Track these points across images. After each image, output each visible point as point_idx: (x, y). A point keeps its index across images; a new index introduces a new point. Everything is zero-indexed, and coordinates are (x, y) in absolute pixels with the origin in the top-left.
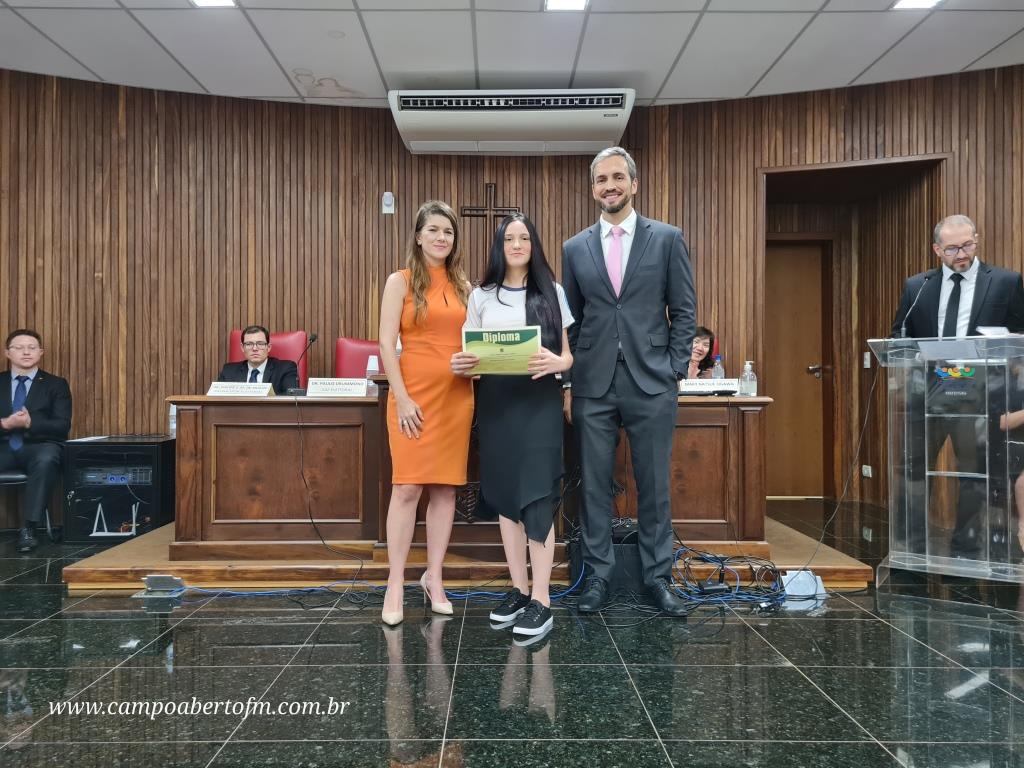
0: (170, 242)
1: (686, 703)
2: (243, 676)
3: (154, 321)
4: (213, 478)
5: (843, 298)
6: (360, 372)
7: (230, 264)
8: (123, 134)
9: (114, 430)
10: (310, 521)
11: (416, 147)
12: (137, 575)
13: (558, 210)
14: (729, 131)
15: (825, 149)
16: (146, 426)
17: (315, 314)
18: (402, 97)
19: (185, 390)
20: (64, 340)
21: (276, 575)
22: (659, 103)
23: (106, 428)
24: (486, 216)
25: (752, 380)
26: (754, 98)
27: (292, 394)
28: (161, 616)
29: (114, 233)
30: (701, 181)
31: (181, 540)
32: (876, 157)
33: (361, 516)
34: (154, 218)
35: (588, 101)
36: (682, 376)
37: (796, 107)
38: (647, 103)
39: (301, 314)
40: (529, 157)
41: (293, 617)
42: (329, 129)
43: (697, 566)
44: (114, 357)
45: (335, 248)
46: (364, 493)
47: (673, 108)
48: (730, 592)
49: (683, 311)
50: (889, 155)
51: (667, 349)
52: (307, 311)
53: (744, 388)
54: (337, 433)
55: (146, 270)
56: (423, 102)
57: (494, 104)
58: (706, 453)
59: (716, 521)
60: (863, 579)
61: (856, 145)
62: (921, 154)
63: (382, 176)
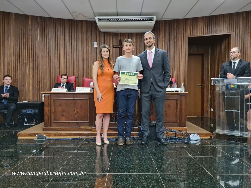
0: (42, 54)
1: (165, 165)
2: (60, 159)
3: (38, 73)
4: (53, 111)
5: (207, 68)
6: (88, 86)
7: (57, 59)
8: (30, 27)
9: (29, 100)
10: (76, 122)
11: (102, 30)
12: (35, 135)
13: (137, 47)
14: (179, 27)
15: (203, 31)
16: (37, 99)
17: (78, 71)
18: (99, 18)
19: (46, 90)
20: (17, 78)
21: (68, 135)
22: (162, 20)
23: (27, 99)
24: (119, 48)
25: (183, 88)
26: (186, 19)
27: (72, 91)
28: (41, 144)
29: (28, 51)
30: (172, 39)
31: (45, 126)
32: (215, 33)
33: (89, 120)
34: (38, 48)
35: (144, 19)
36: (167, 87)
37: (195, 21)
38: (159, 20)
39: (74, 72)
40: (130, 33)
41: (72, 145)
42: (81, 26)
43: (169, 133)
44: (29, 82)
45: (83, 55)
46: (89, 115)
47: (166, 21)
48: (177, 139)
49: (167, 71)
50: (218, 33)
51: (164, 81)
52: (76, 71)
53: (181, 90)
54: (83, 100)
55: (36, 61)
56: (104, 20)
57: (121, 20)
58: (172, 106)
59: (174, 122)
60: (209, 136)
61: (210, 30)
62: (226, 33)
63: (94, 38)
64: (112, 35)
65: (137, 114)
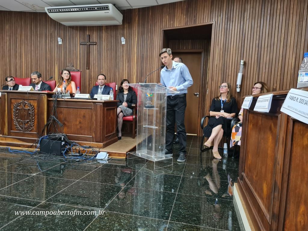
7: (18, 59)
13: (107, 43)
14: (154, 16)
15: (180, 21)
18: (48, 9)
24: (87, 45)
26: (161, 5)
30: (146, 33)
32: (194, 24)
35: (99, 8)
38: (131, 8)
45: (46, 54)
47: (139, 9)
58: (87, 116)
59: (89, 136)
60: (123, 156)
61: (189, 20)
62: (206, 22)
63: (59, 33)
64: (78, 29)
65: (46, 123)
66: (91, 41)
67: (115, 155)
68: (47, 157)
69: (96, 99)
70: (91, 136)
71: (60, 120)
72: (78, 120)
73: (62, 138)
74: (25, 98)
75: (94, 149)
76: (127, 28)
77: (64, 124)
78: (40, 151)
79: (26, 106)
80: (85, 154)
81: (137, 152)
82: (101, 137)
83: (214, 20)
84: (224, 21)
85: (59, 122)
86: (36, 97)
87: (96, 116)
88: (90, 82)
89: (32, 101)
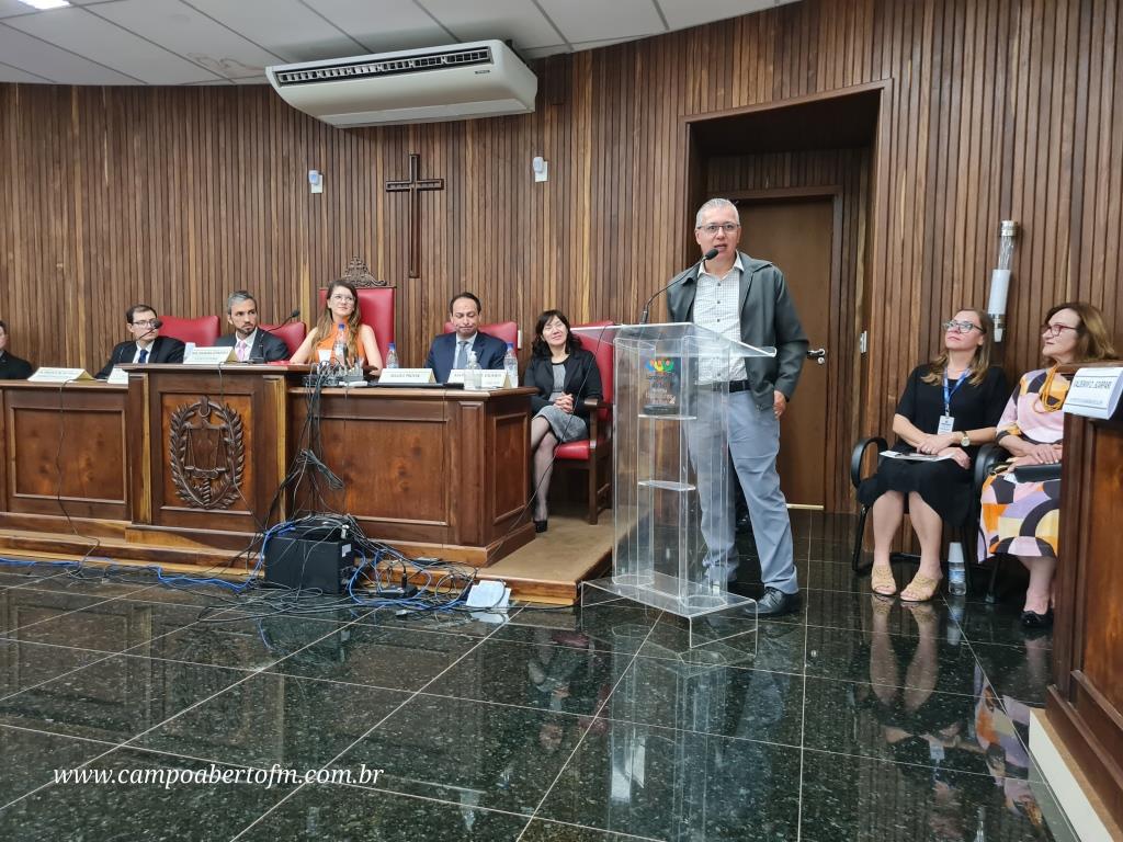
3: (108, 307)
4: (14, 455)
5: (844, 267)
7: (172, 251)
14: (652, 75)
18: (277, 72)
22: (579, 48)
26: (679, 33)
30: (623, 136)
32: (807, 93)
33: (125, 498)
35: (456, 58)
37: (723, 38)
38: (566, 50)
44: (75, 342)
45: (268, 229)
46: (127, 476)
47: (596, 52)
54: (105, 417)
55: (100, 259)
56: (299, 76)
57: (365, 71)
58: (428, 450)
59: (438, 523)
60: (566, 596)
61: (787, 79)
62: (856, 84)
63: (311, 153)
64: (380, 135)
65: (282, 478)
66: (424, 176)
67: (534, 591)
68: (290, 600)
69: (460, 387)
70: (444, 523)
71: (332, 465)
72: (397, 462)
73: (344, 531)
74: (211, 390)
75: (457, 568)
76: (555, 125)
77: (347, 479)
78: (266, 578)
79: (214, 419)
80: (426, 588)
81: (615, 579)
82: (482, 526)
83: (886, 75)
84: (929, 76)
85: (330, 473)
86: (248, 386)
87: (461, 447)
88: (424, 322)
89: (235, 399)
